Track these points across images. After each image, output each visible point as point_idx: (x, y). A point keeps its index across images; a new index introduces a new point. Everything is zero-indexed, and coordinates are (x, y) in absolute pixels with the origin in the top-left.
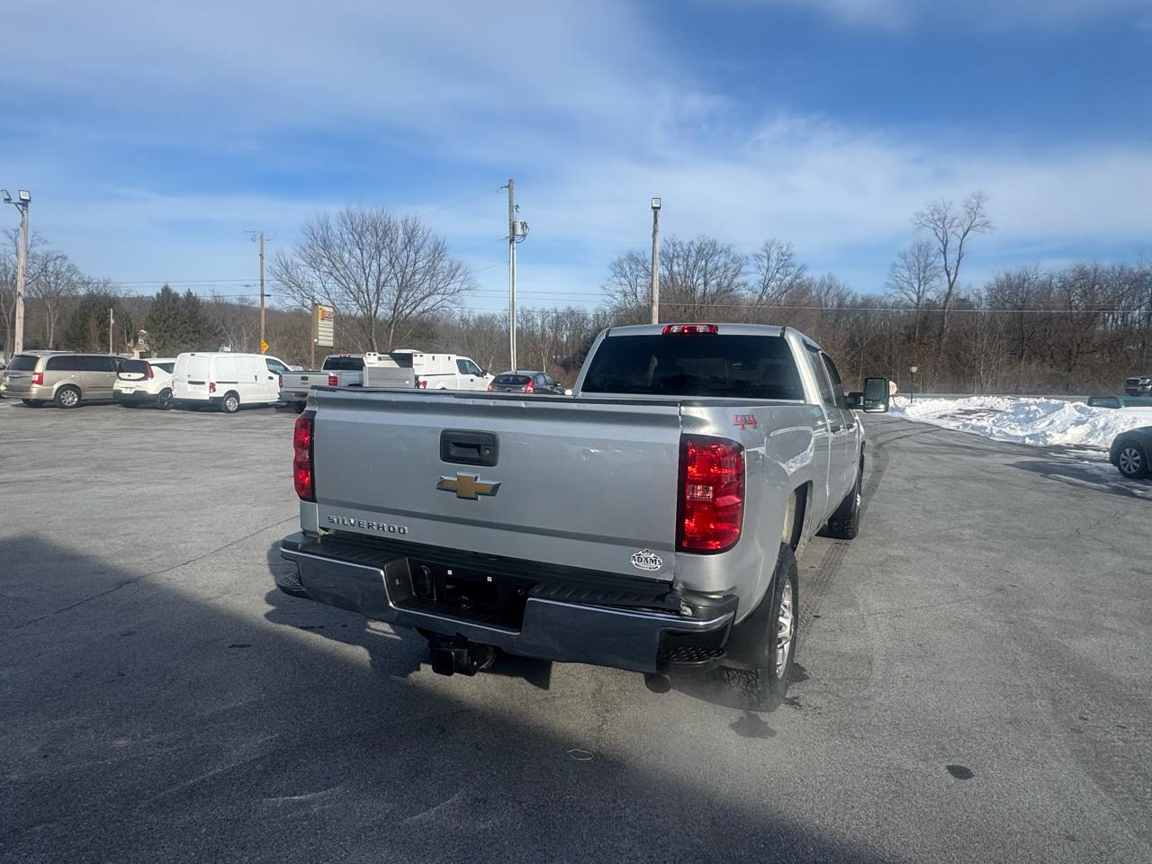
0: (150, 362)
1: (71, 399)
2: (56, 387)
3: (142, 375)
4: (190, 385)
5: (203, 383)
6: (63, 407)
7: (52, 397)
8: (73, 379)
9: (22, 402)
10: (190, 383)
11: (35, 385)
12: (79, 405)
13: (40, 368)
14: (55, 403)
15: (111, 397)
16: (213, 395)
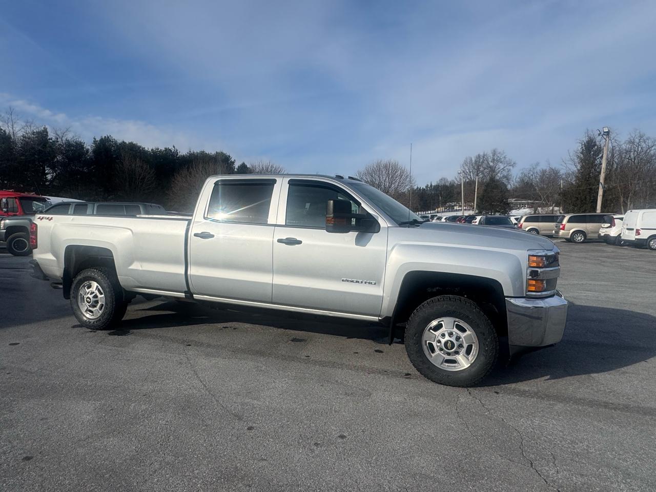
0: (615, 217)
1: (580, 238)
2: (571, 231)
3: (609, 225)
4: (627, 231)
5: (633, 229)
6: (576, 242)
7: (569, 237)
8: (582, 227)
9: (565, 240)
10: (628, 229)
11: (562, 231)
12: (583, 242)
13: (565, 221)
14: (570, 240)
15: (597, 238)
16: (637, 237)
